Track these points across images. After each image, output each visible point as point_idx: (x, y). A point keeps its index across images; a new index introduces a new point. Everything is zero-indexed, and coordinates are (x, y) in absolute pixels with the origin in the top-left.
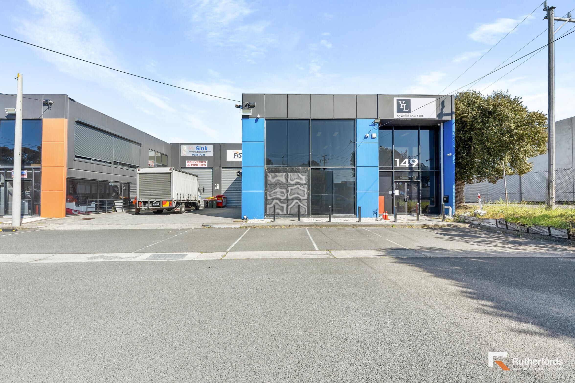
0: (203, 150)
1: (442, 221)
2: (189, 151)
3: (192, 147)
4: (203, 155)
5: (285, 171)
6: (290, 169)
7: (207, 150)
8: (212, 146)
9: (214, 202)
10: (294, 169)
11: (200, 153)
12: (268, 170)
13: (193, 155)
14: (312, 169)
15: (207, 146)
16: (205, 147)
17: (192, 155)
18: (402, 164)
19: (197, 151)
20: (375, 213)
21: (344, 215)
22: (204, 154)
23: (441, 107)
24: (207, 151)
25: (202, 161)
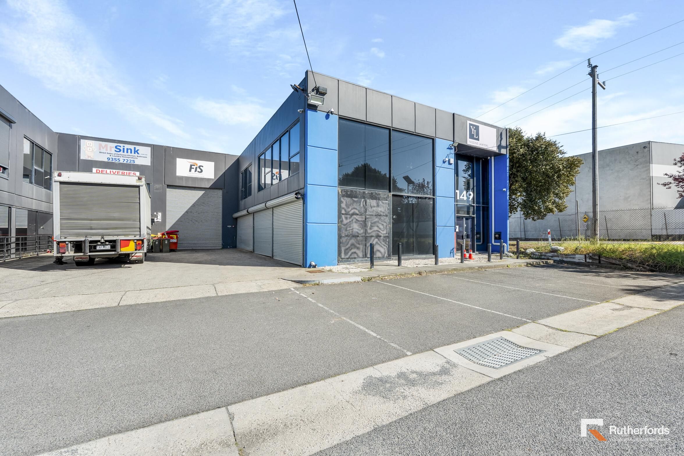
0: (131, 153)
1: (517, 258)
2: (100, 152)
3: (106, 146)
4: (129, 161)
5: (363, 196)
6: (369, 193)
7: (138, 153)
8: (149, 149)
9: (166, 242)
10: (374, 194)
11: (124, 158)
12: (342, 192)
13: (108, 159)
14: (393, 195)
15: (137, 147)
16: (135, 148)
17: (106, 160)
18: (461, 197)
19: (116, 153)
20: (452, 252)
21: (424, 256)
22: (132, 159)
23: (500, 139)
24: (138, 155)
25: (128, 172)
